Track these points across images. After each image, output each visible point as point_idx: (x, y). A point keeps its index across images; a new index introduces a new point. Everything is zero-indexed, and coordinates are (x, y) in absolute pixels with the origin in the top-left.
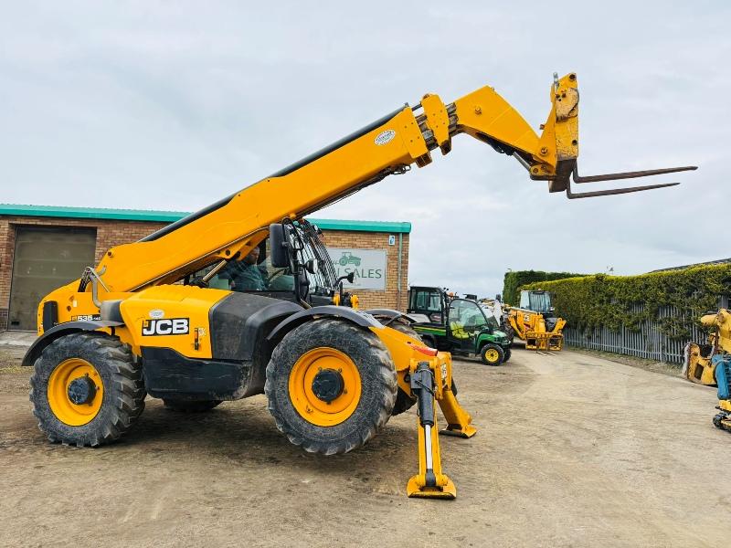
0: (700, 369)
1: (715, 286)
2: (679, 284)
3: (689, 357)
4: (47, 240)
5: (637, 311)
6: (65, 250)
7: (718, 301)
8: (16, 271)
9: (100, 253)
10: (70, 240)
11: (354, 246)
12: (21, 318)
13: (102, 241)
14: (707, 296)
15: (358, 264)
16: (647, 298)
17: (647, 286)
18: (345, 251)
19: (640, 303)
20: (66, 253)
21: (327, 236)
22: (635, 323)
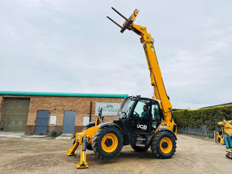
0: (219, 139)
1: (221, 113)
2: (210, 112)
3: (216, 135)
4: (14, 102)
5: (198, 121)
6: (20, 105)
7: (222, 117)
8: (3, 112)
9: (31, 106)
10: (21, 102)
11: (111, 102)
12: (4, 127)
13: (32, 102)
14: (219, 116)
15: (112, 108)
16: (201, 117)
17: (200, 113)
18: (108, 103)
19: (199, 118)
21: (103, 99)
22: (198, 125)
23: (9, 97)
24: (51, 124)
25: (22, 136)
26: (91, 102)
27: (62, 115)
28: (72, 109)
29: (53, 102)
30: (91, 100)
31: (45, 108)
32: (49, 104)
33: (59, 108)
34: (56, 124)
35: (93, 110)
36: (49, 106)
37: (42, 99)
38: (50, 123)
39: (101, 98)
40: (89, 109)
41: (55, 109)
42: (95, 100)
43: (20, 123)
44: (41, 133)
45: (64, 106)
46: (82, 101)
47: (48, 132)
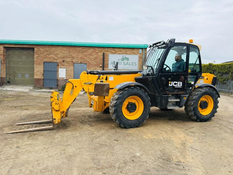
4: (17, 52)
5: (225, 76)
8: (7, 64)
9: (36, 57)
10: (25, 52)
11: (126, 54)
12: (10, 80)
13: (36, 53)
15: (128, 60)
16: (230, 72)
17: (230, 67)
18: (123, 55)
19: (226, 73)
20: (24, 57)
21: (117, 50)
22: (224, 80)
23: (10, 46)
24: (61, 78)
25: (31, 90)
26: (104, 54)
27: (72, 68)
28: (82, 61)
29: (61, 53)
30: (104, 51)
31: (51, 60)
32: (56, 55)
33: (68, 60)
34: (66, 78)
35: (106, 63)
36: (56, 58)
37: (47, 49)
38: (60, 76)
39: (114, 49)
40: (102, 61)
41: (64, 61)
42: (107, 51)
43: (27, 76)
44: (50, 87)
45: (73, 58)
46: (92, 52)
47: (58, 85)
